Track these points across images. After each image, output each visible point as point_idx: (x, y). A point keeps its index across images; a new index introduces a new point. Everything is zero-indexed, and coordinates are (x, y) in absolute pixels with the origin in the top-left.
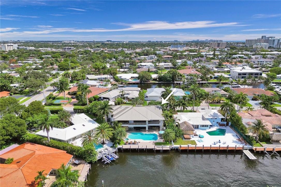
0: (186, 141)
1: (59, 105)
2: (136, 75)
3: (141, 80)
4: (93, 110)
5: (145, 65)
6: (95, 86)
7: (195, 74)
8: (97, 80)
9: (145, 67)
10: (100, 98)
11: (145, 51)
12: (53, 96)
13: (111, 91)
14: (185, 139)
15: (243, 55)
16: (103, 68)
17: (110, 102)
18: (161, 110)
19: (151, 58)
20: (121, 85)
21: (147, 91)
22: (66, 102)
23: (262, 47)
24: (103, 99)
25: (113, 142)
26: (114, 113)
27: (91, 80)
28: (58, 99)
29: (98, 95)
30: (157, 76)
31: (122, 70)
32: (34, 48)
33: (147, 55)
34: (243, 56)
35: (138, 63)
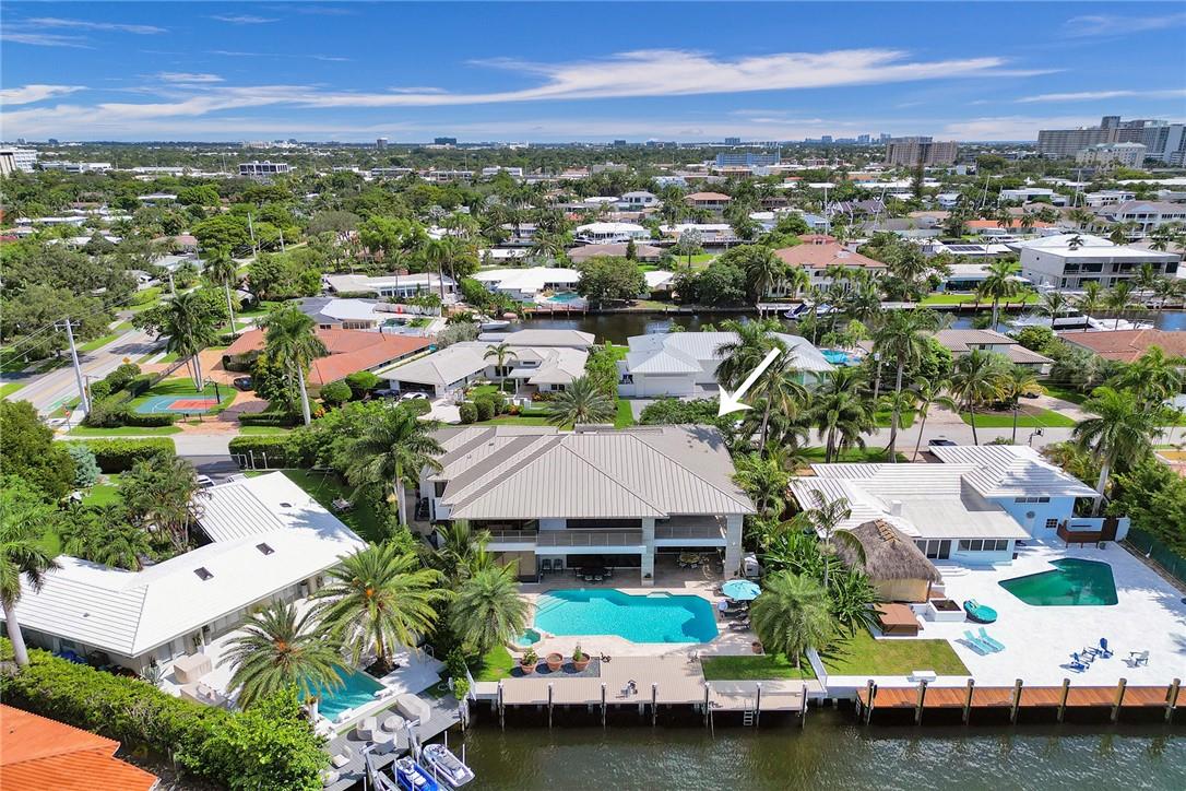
0: (895, 645)
1: (162, 422)
2: (572, 276)
3: (595, 299)
4: (335, 452)
5: (610, 235)
6: (367, 324)
7: (858, 268)
8: (376, 296)
9: (609, 240)
10: (386, 383)
11: (606, 178)
12: (138, 378)
13: (444, 347)
14: (887, 629)
15: (1049, 192)
16: (407, 245)
17: (433, 405)
18: (722, 450)
19: (634, 204)
20: (494, 323)
21: (628, 351)
22: (202, 409)
23: (1116, 159)
24: (398, 388)
25: (440, 657)
26: (449, 474)
27: (346, 296)
28: (164, 390)
29: (375, 369)
30: (671, 279)
31: (503, 253)
32: (109, 165)
33: (612, 192)
34: (1049, 196)
35: (573, 225)
